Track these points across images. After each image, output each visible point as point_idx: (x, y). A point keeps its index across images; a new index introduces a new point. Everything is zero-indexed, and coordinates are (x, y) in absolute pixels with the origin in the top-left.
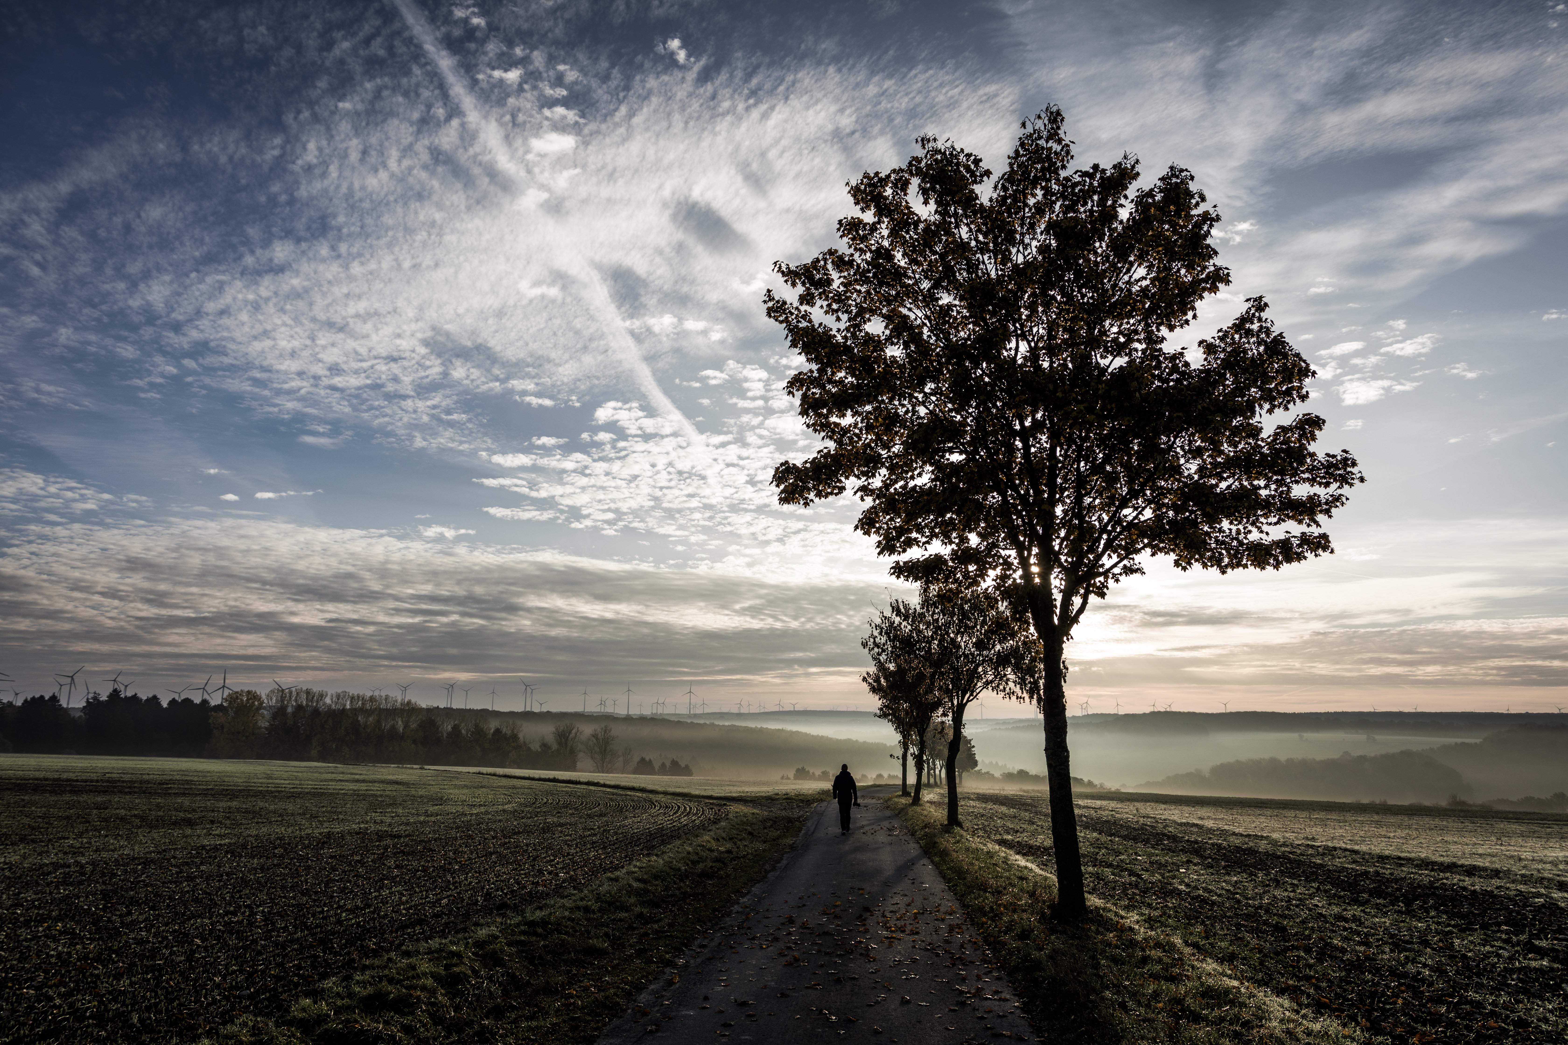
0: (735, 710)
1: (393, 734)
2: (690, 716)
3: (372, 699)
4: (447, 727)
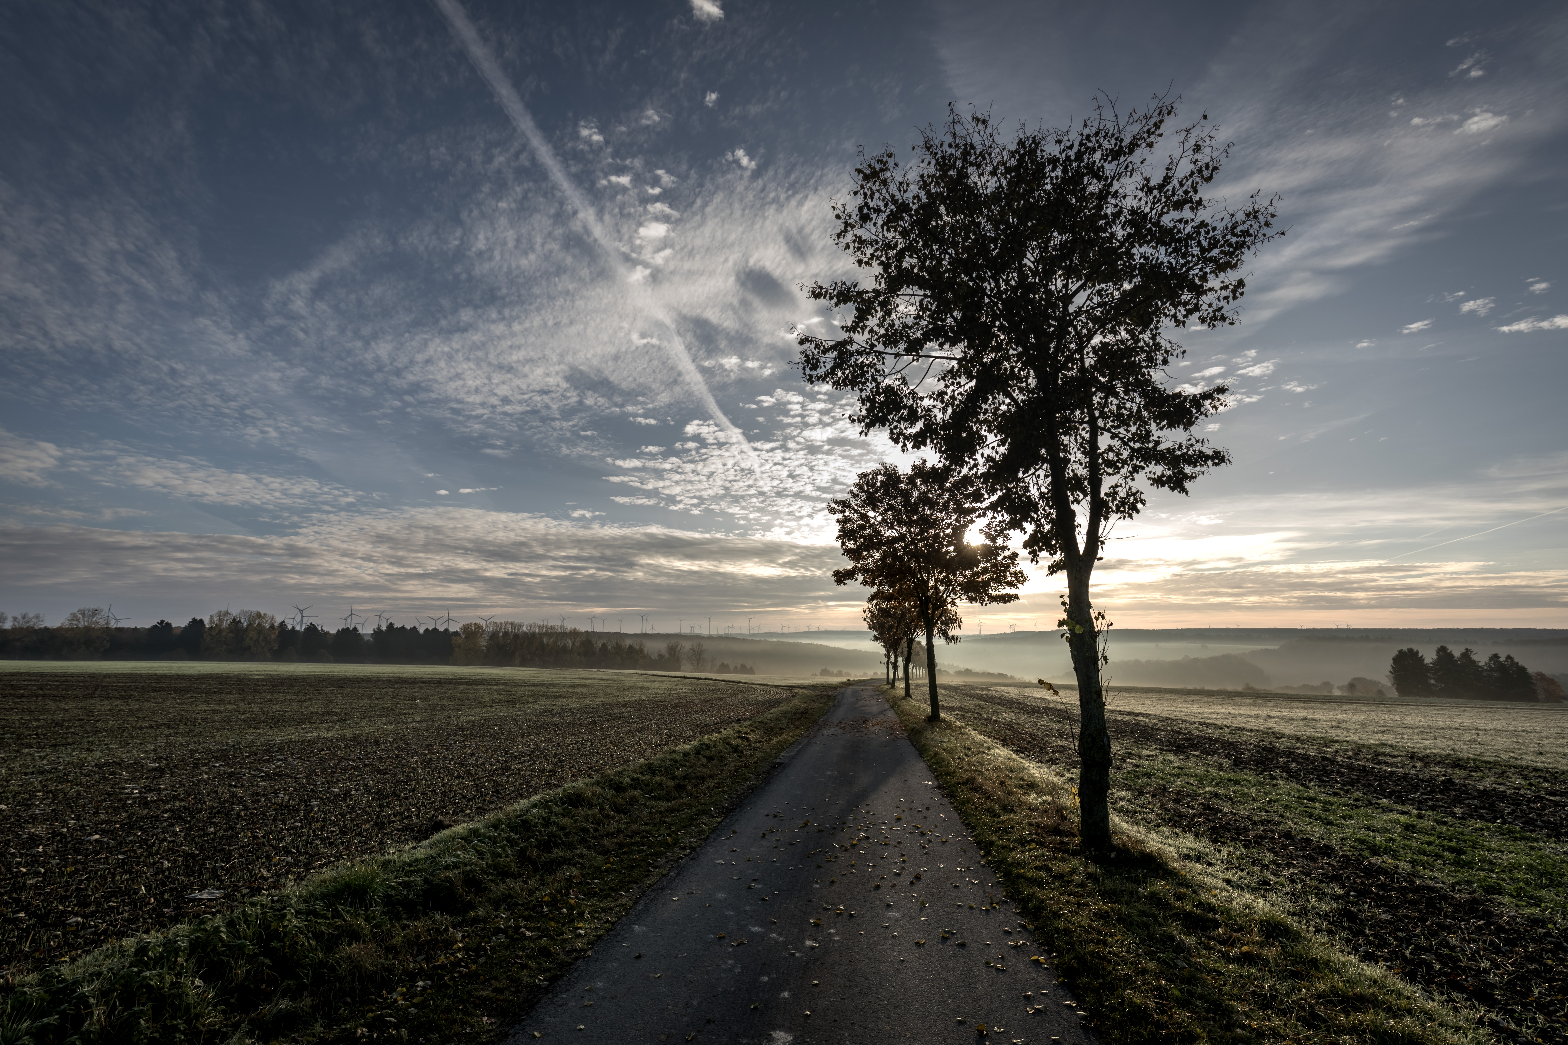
0: (779, 631)
1: (564, 649)
2: (750, 635)
3: (552, 627)
4: (599, 644)
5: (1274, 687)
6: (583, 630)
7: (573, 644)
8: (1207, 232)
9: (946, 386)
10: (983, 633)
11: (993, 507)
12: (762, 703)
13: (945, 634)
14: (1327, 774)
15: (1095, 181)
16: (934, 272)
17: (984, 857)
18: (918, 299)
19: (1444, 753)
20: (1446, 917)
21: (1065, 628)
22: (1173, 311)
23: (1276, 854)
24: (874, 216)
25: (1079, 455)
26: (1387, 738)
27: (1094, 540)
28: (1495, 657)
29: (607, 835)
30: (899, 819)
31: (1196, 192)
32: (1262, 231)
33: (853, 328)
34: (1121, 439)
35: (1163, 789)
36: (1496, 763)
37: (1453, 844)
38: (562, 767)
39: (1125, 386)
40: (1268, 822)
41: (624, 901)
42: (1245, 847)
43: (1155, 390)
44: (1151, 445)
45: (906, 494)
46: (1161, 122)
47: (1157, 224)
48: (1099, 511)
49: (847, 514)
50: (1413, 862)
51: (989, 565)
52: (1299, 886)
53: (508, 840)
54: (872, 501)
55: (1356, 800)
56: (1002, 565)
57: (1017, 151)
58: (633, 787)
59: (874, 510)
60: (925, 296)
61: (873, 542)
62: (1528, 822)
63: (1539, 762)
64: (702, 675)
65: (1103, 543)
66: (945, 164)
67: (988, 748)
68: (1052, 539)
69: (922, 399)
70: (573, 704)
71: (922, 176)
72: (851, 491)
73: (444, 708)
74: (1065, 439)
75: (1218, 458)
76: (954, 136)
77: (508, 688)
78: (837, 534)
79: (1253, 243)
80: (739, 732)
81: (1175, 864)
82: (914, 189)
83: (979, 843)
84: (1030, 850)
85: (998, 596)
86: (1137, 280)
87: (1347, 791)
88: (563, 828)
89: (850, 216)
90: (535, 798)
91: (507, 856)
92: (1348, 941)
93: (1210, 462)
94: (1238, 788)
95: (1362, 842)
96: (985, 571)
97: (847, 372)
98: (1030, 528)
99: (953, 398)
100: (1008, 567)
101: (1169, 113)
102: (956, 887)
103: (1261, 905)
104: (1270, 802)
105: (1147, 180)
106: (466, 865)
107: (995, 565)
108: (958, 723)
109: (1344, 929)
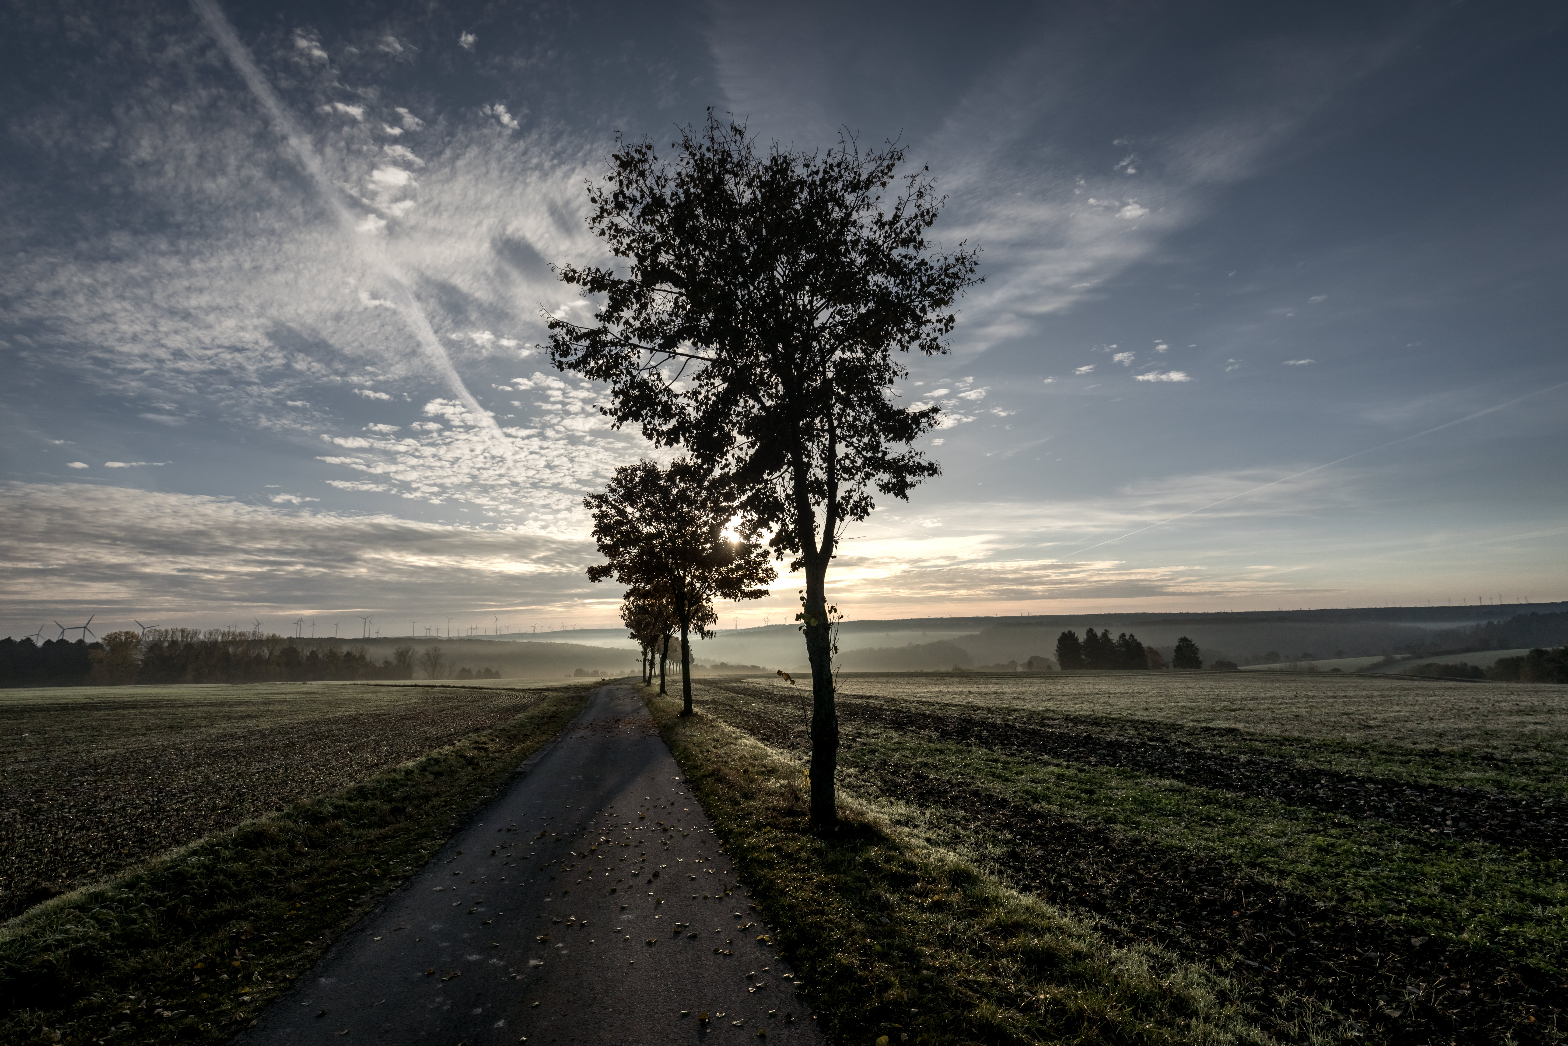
0: (531, 631)
1: (259, 659)
2: (497, 636)
4: (307, 652)
5: (975, 667)
6: (285, 636)
7: (271, 654)
8: (926, 270)
9: (701, 386)
10: (739, 628)
11: (743, 506)
12: (506, 710)
13: (701, 629)
14: (1008, 738)
15: (837, 209)
16: (691, 270)
17: (722, 845)
18: (675, 296)
19: (1087, 713)
20: (1079, 846)
21: (802, 621)
22: (899, 337)
23: (966, 811)
24: (630, 206)
25: (821, 462)
26: (1051, 705)
27: (830, 540)
28: (1123, 635)
29: (295, 877)
30: (642, 818)
31: (919, 233)
32: (968, 276)
33: (606, 318)
34: (855, 448)
35: (885, 763)
36: (1119, 719)
37: (1088, 787)
38: (241, 802)
39: (861, 400)
40: (963, 783)
41: (309, 952)
42: (944, 807)
43: (884, 405)
44: (880, 455)
45: (665, 491)
46: (893, 165)
47: (888, 256)
48: (835, 512)
49: (604, 508)
50: (1061, 806)
51: (742, 562)
52: (981, 836)
53: (148, 900)
54: (630, 497)
55: (1027, 758)
56: (755, 562)
57: (771, 168)
58: (336, 816)
59: (632, 506)
60: (681, 294)
61: (631, 538)
62: (1137, 765)
63: (1145, 716)
64: (438, 682)
65: (837, 542)
66: (703, 167)
67: (736, 739)
68: (795, 538)
69: (676, 396)
70: (265, 724)
71: (679, 174)
72: (609, 486)
73: (67, 741)
74: (809, 445)
75: (932, 470)
76: (712, 139)
77: (172, 710)
78: (593, 529)
79: (961, 285)
80: (476, 742)
81: (888, 831)
82: (671, 186)
83: (718, 832)
84: (765, 833)
85: (750, 592)
86: (871, 305)
87: (1021, 752)
88: (233, 876)
89: (606, 202)
90: (195, 844)
91: (145, 921)
92: (1012, 877)
93: (926, 473)
94: (942, 756)
95: (1027, 792)
96: (739, 567)
97: (601, 362)
98: (776, 527)
99: (707, 398)
100: (760, 564)
101: (899, 159)
102: (693, 879)
103: (951, 857)
104: (965, 766)
105: (881, 215)
106: (77, 940)
107: (748, 563)
108: (710, 716)
109: (1010, 867)
